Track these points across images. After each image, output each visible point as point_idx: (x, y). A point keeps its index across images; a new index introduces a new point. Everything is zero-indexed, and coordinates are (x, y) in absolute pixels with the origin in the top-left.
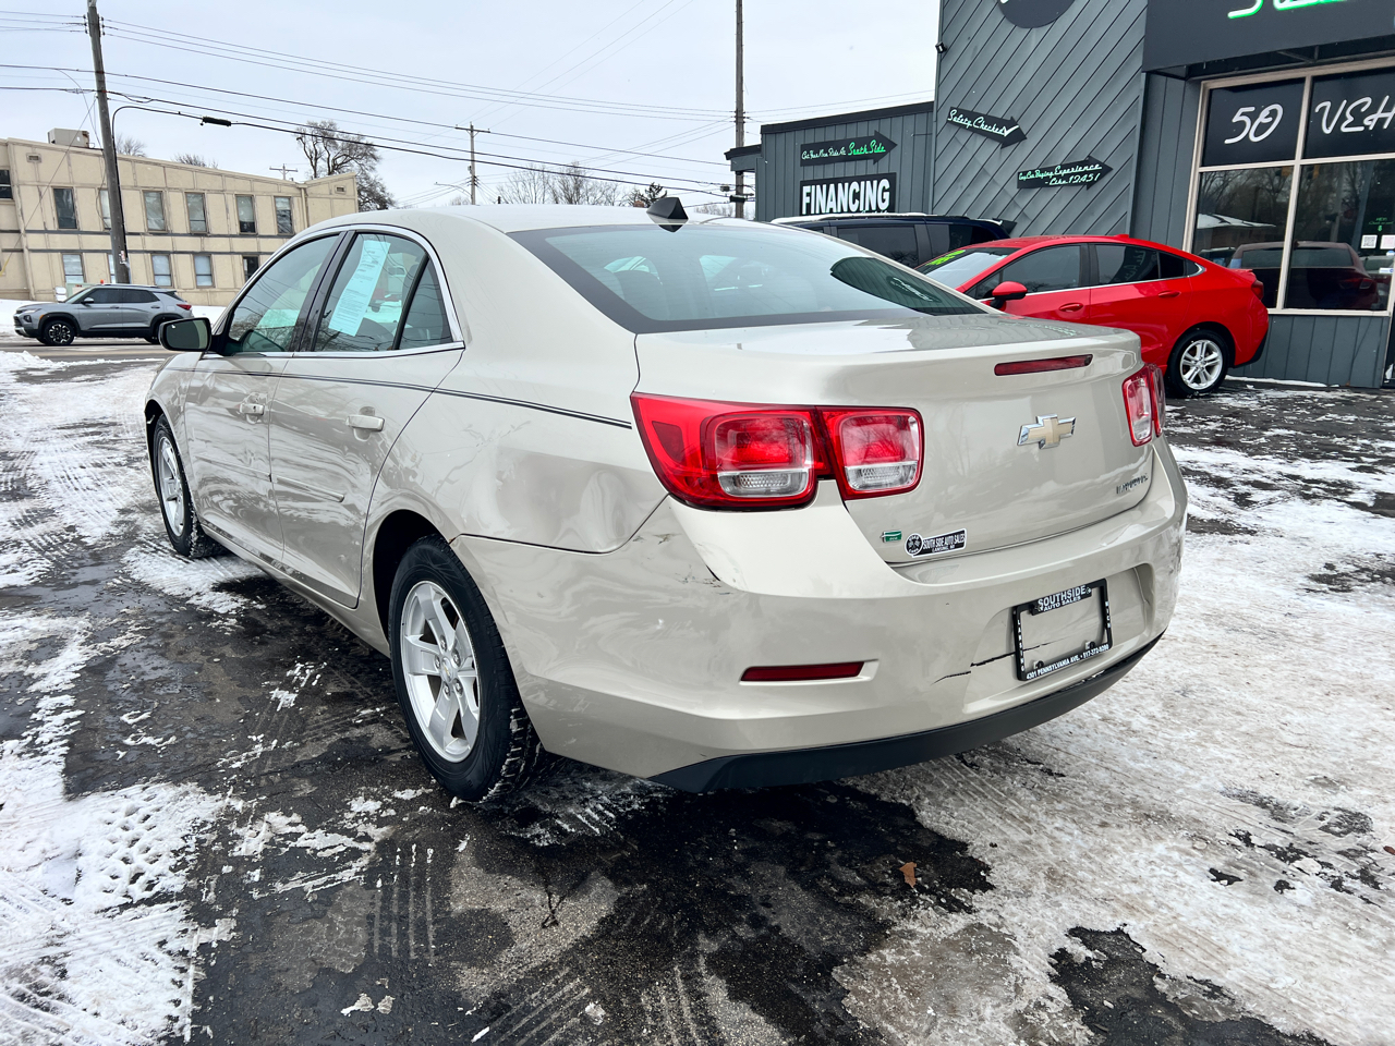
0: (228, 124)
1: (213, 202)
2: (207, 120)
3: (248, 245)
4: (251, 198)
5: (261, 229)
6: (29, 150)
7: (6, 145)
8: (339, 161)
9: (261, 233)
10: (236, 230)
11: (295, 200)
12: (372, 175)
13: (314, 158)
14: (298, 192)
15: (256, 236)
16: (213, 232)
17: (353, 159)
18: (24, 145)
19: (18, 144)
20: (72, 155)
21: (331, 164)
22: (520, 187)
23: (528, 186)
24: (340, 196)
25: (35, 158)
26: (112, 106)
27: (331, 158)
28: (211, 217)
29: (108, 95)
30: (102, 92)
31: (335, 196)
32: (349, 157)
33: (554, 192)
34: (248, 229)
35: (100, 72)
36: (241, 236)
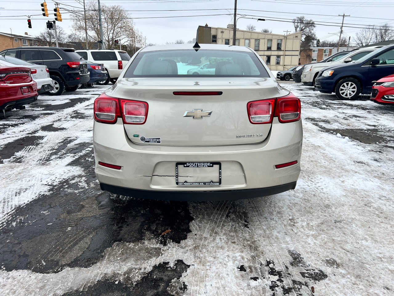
0: (264, 20)
1: (262, 42)
2: (259, 19)
3: (268, 53)
4: (271, 40)
5: (273, 49)
6: (221, 30)
7: (217, 29)
8: (303, 28)
9: (272, 50)
10: (266, 49)
11: (283, 40)
12: (312, 32)
13: (296, 28)
14: (284, 38)
15: (271, 51)
16: (260, 50)
17: (307, 27)
18: (221, 29)
19: (219, 29)
20: (231, 31)
21: (301, 29)
22: (364, 33)
23: (367, 32)
24: (296, 39)
25: (222, 32)
26: (237, 18)
27: (301, 27)
28: (260, 46)
29: (237, 15)
30: (235, 14)
31: (295, 38)
32: (306, 27)
33: (376, 34)
34: (269, 49)
35: (235, 9)
36: (267, 51)
